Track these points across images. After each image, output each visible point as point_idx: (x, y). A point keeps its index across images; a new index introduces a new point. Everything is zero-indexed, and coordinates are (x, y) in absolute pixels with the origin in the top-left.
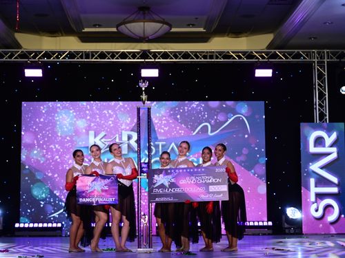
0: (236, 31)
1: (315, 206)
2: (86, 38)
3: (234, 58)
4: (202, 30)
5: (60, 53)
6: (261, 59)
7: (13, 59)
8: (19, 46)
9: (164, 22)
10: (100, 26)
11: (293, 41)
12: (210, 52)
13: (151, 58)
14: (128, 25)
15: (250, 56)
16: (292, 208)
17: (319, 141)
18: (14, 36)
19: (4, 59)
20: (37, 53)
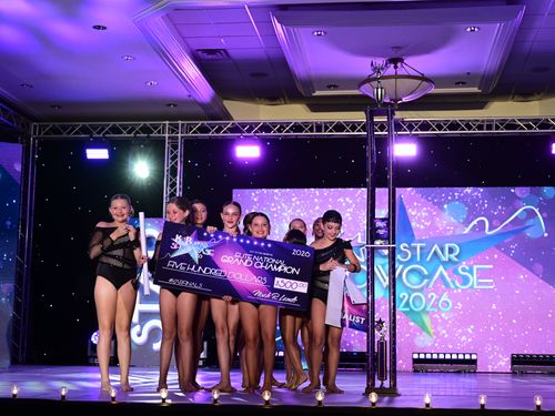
0: (525, 92)
2: (318, 105)
3: (522, 128)
4: (475, 90)
5: (283, 125)
7: (221, 134)
8: (230, 118)
9: (422, 78)
10: (336, 87)
12: (487, 121)
13: (405, 130)
15: (545, 125)
18: (222, 104)
20: (252, 126)
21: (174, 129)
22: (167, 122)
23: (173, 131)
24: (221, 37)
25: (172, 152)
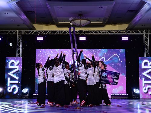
0: (115, 23)
1: (144, 88)
2: (59, 26)
3: (114, 33)
4: (102, 22)
5: (50, 32)
6: (124, 34)
7: (33, 34)
8: (35, 29)
9: (88, 20)
10: (64, 21)
11: (136, 27)
12: (105, 31)
13: (83, 33)
14: (75, 21)
15: (120, 32)
16: (136, 89)
17: (146, 64)
18: (33, 25)
19: (29, 34)
20: (41, 32)
21: (19, 32)
22: (17, 30)
23: (19, 33)
24: (32, 7)
25: (19, 39)
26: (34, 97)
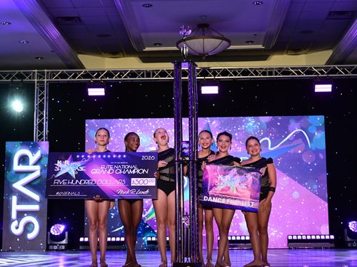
0: (296, 49)
2: (147, 58)
3: (294, 74)
4: (260, 46)
5: (122, 73)
6: (320, 75)
7: (76, 79)
8: (82, 67)
9: (223, 38)
10: (160, 45)
11: (352, 56)
12: (269, 69)
13: (211, 76)
14: (188, 42)
15: (309, 71)
16: (354, 222)
18: (77, 57)
19: (68, 79)
20: (99, 73)
21: (41, 75)
22: (36, 71)
23: (40, 77)
24: (75, 8)
25: (40, 93)
26: (81, 248)
